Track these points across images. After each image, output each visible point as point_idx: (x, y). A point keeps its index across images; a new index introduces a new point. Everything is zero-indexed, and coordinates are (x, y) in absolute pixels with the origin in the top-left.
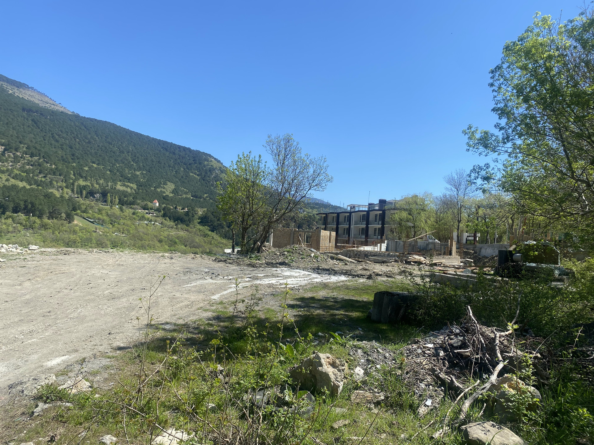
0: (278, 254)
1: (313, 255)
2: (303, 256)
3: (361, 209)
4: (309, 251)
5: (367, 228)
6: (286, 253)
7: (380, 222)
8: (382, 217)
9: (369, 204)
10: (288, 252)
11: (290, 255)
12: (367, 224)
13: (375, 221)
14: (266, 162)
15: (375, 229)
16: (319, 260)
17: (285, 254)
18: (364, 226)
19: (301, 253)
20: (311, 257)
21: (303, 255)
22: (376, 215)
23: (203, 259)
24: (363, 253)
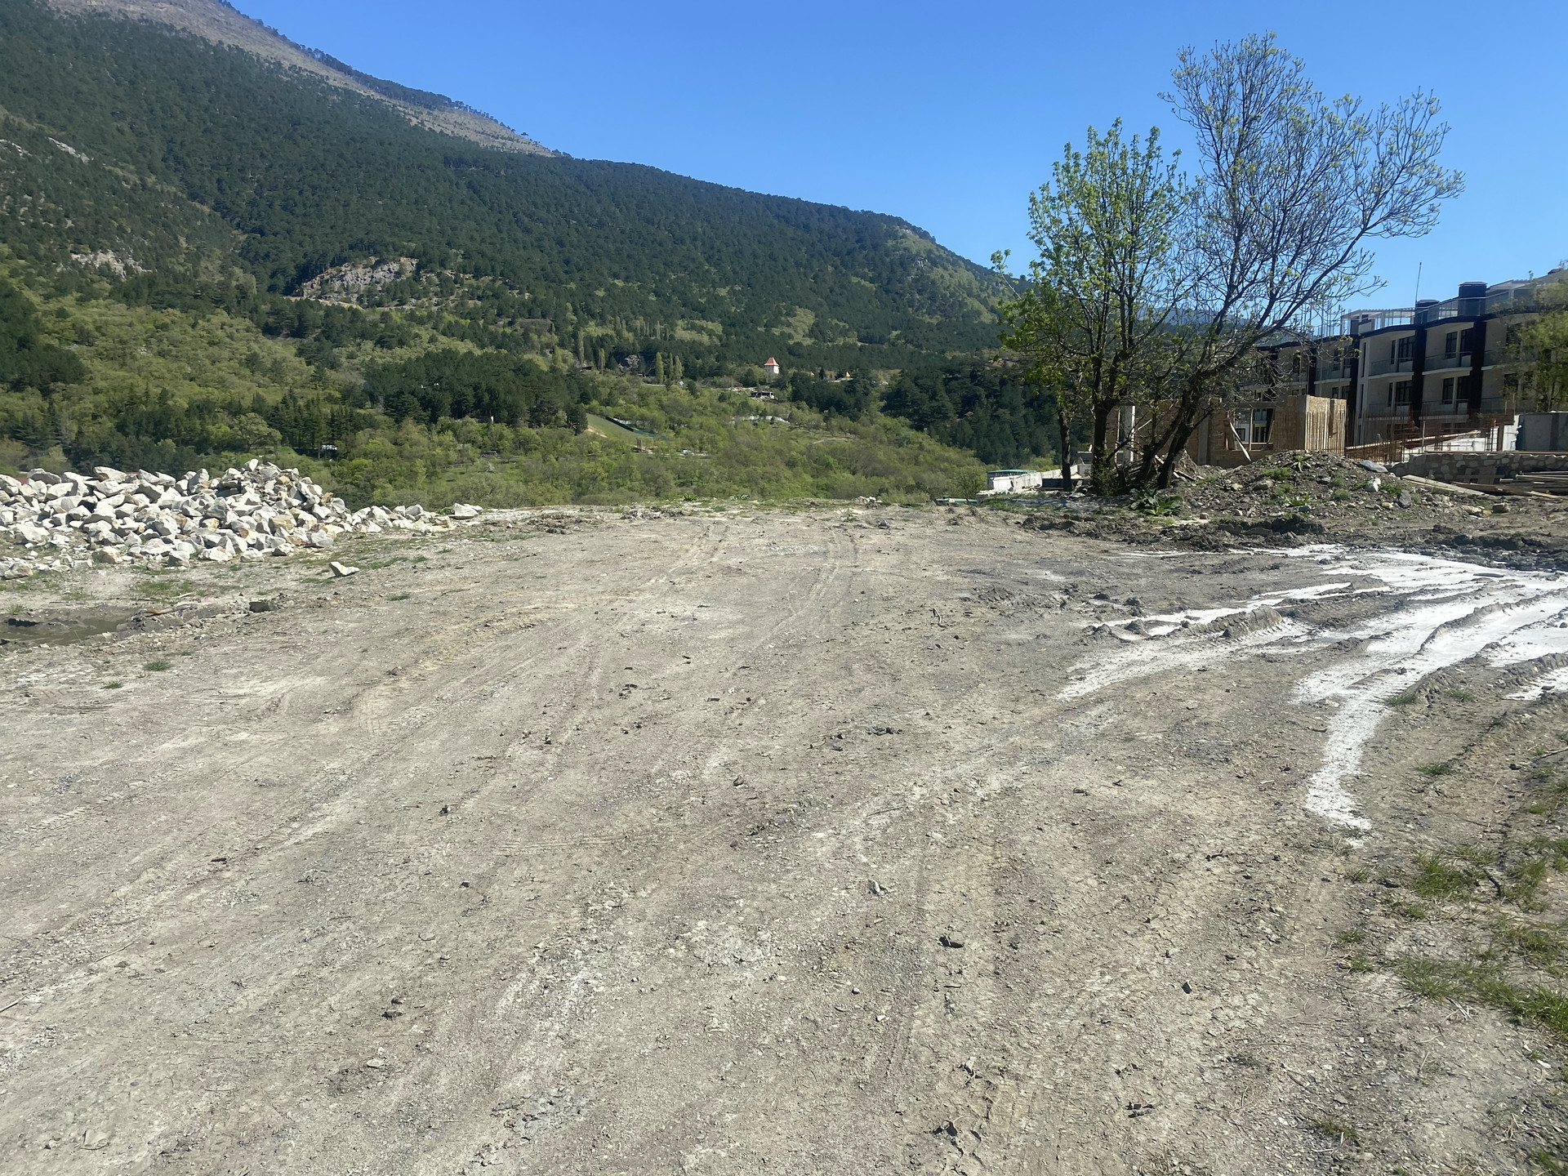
0: (1236, 486)
1: (1376, 484)
2: (1340, 492)
3: (1390, 323)
4: (1360, 471)
5: (1418, 380)
6: (1269, 483)
7: (1467, 359)
8: (1474, 344)
9: (1418, 305)
10: (1276, 478)
11: (1287, 491)
12: (1419, 366)
13: (1449, 357)
15: (1447, 383)
16: (1405, 503)
17: (1265, 487)
18: (1408, 376)
19: (1328, 479)
20: (1372, 490)
21: (1337, 485)
22: (1451, 338)
23: (982, 520)
24: (1492, 462)
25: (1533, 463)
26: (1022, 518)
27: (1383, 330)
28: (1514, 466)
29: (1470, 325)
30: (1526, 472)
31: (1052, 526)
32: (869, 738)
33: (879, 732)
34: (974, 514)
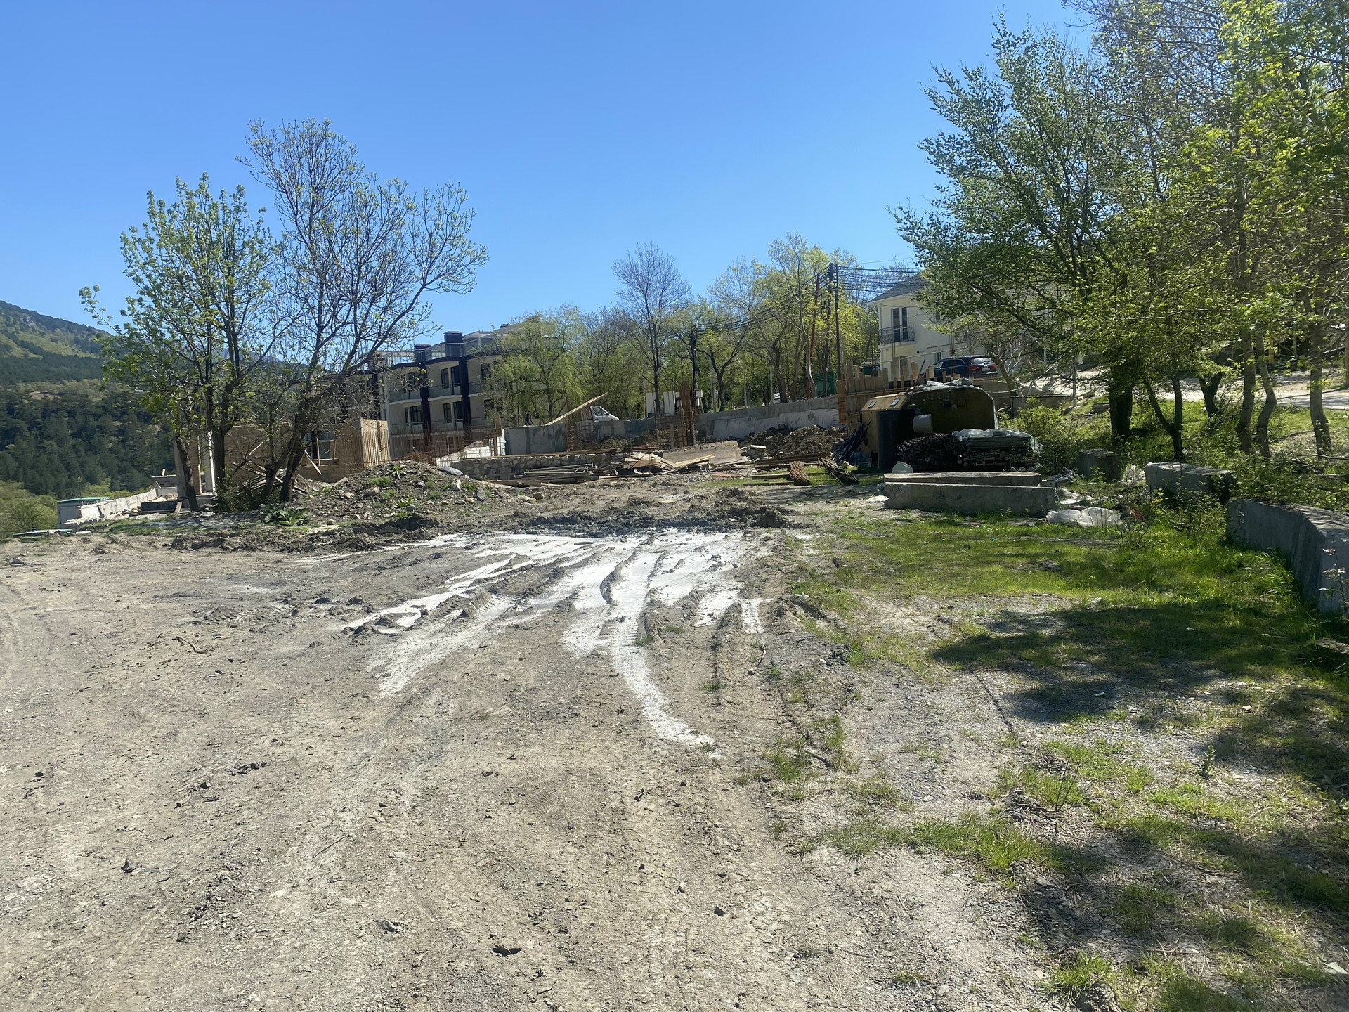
0: (349, 495)
1: (458, 484)
2: (433, 493)
3: (397, 361)
4: (444, 475)
5: (426, 405)
6: (376, 489)
7: (458, 388)
8: (461, 377)
9: (416, 347)
10: (381, 485)
11: (392, 495)
12: (425, 395)
13: (446, 387)
14: (263, 210)
15: (446, 407)
16: (482, 497)
17: (374, 494)
18: (418, 402)
19: (421, 483)
20: (456, 489)
21: (430, 488)
22: (444, 373)
23: (127, 546)
24: (507, 463)
25: (533, 462)
26: (169, 540)
27: (394, 367)
28: (522, 466)
29: (456, 363)
30: (530, 469)
31: (204, 545)
32: (235, 779)
33: (243, 770)
34: (114, 541)
